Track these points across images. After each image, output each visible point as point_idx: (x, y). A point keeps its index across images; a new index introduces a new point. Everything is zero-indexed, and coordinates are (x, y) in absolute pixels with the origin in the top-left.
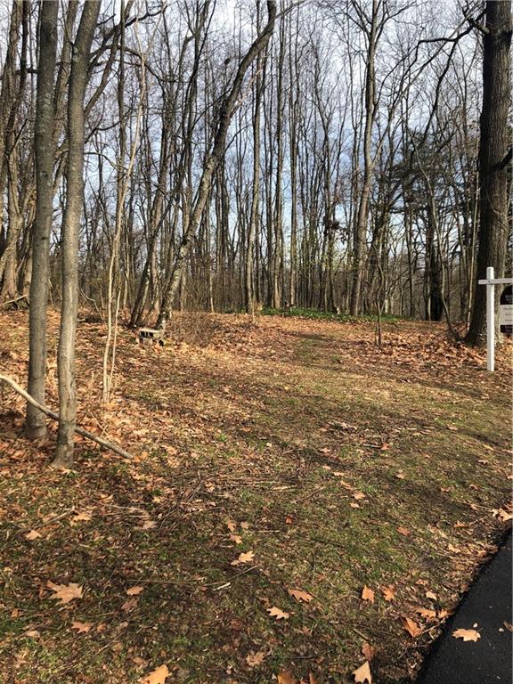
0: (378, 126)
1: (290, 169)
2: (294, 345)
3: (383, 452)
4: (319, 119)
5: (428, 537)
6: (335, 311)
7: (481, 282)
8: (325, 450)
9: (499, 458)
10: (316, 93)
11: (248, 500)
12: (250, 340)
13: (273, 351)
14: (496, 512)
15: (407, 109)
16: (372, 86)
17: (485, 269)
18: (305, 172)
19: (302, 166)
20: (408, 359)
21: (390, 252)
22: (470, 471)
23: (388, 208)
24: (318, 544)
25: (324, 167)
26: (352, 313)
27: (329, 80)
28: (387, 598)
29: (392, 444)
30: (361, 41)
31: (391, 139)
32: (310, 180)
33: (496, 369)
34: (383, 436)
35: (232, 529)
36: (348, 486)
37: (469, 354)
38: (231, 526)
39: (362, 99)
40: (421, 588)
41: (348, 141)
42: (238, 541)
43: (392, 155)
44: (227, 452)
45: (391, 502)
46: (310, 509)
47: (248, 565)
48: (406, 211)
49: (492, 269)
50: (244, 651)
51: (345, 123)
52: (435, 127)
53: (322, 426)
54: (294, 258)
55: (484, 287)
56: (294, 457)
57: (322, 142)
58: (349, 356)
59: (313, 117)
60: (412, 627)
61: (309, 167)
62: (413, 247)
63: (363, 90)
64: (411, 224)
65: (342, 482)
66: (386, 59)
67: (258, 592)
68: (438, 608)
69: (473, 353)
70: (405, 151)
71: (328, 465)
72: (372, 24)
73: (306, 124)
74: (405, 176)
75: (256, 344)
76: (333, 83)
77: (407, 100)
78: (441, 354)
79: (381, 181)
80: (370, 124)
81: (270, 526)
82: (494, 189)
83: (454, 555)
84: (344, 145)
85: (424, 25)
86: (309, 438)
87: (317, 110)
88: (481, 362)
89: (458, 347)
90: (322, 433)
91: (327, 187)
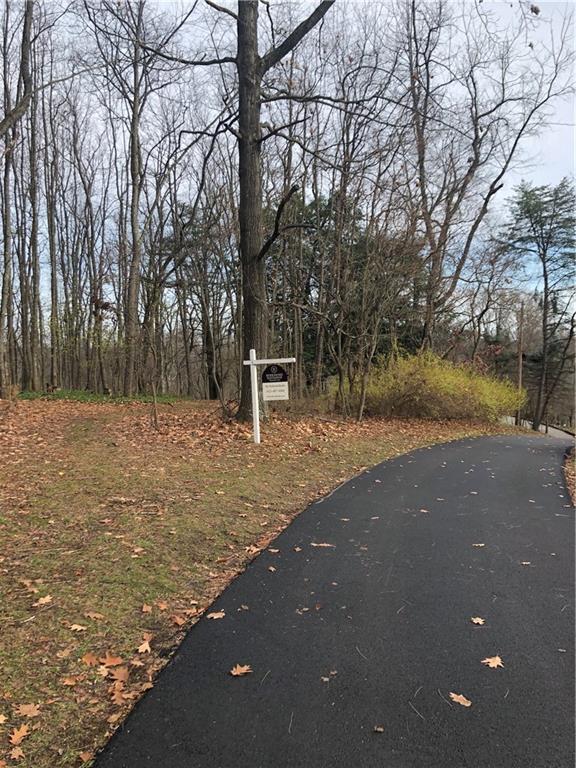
0: (146, 193)
1: (48, 235)
2: (62, 431)
3: (159, 516)
4: (79, 179)
5: (194, 570)
6: (106, 392)
7: (246, 363)
8: (106, 521)
9: (256, 512)
10: (76, 152)
11: (38, 564)
12: (11, 428)
13: (40, 439)
14: (248, 548)
15: (175, 180)
16: (137, 160)
17: (249, 351)
18: (65, 236)
19: (62, 230)
20: (183, 438)
21: (165, 327)
22: (231, 523)
23: (160, 283)
24: (105, 585)
25: (86, 233)
26: (126, 395)
27: (89, 141)
28: (162, 609)
29: (166, 510)
30: (123, 109)
31: (160, 209)
32: (70, 244)
33: (261, 441)
34: (159, 505)
35: (28, 585)
36: (129, 544)
37: (240, 430)
38: (27, 582)
39: (127, 166)
40: (187, 600)
41: (114, 206)
42: (36, 591)
43: (161, 226)
44: (10, 531)
45: (166, 551)
46: (96, 564)
47: (47, 604)
48: (178, 284)
49: (254, 351)
50: (54, 651)
51: (108, 189)
52: (205, 204)
53: (101, 502)
54: (54, 334)
55: (249, 366)
56: (77, 528)
57: (83, 205)
58: (124, 438)
59: (72, 177)
60: (180, 621)
61: (69, 231)
62: (188, 323)
63: (127, 161)
64: (185, 299)
65: (123, 542)
66: (152, 127)
67: (59, 619)
68: (198, 608)
69: (243, 428)
70: (175, 223)
71: (110, 531)
72: (135, 94)
73: (65, 183)
74: (177, 250)
75: (19, 432)
76: (95, 144)
77: (174, 172)
78: (215, 431)
79: (152, 253)
80: (137, 191)
81: (62, 579)
82: (254, 278)
83: (214, 578)
84: (110, 210)
85: (187, 105)
86: (89, 513)
87: (77, 171)
88: (249, 436)
89: (230, 423)
90: (101, 509)
91: (91, 254)
